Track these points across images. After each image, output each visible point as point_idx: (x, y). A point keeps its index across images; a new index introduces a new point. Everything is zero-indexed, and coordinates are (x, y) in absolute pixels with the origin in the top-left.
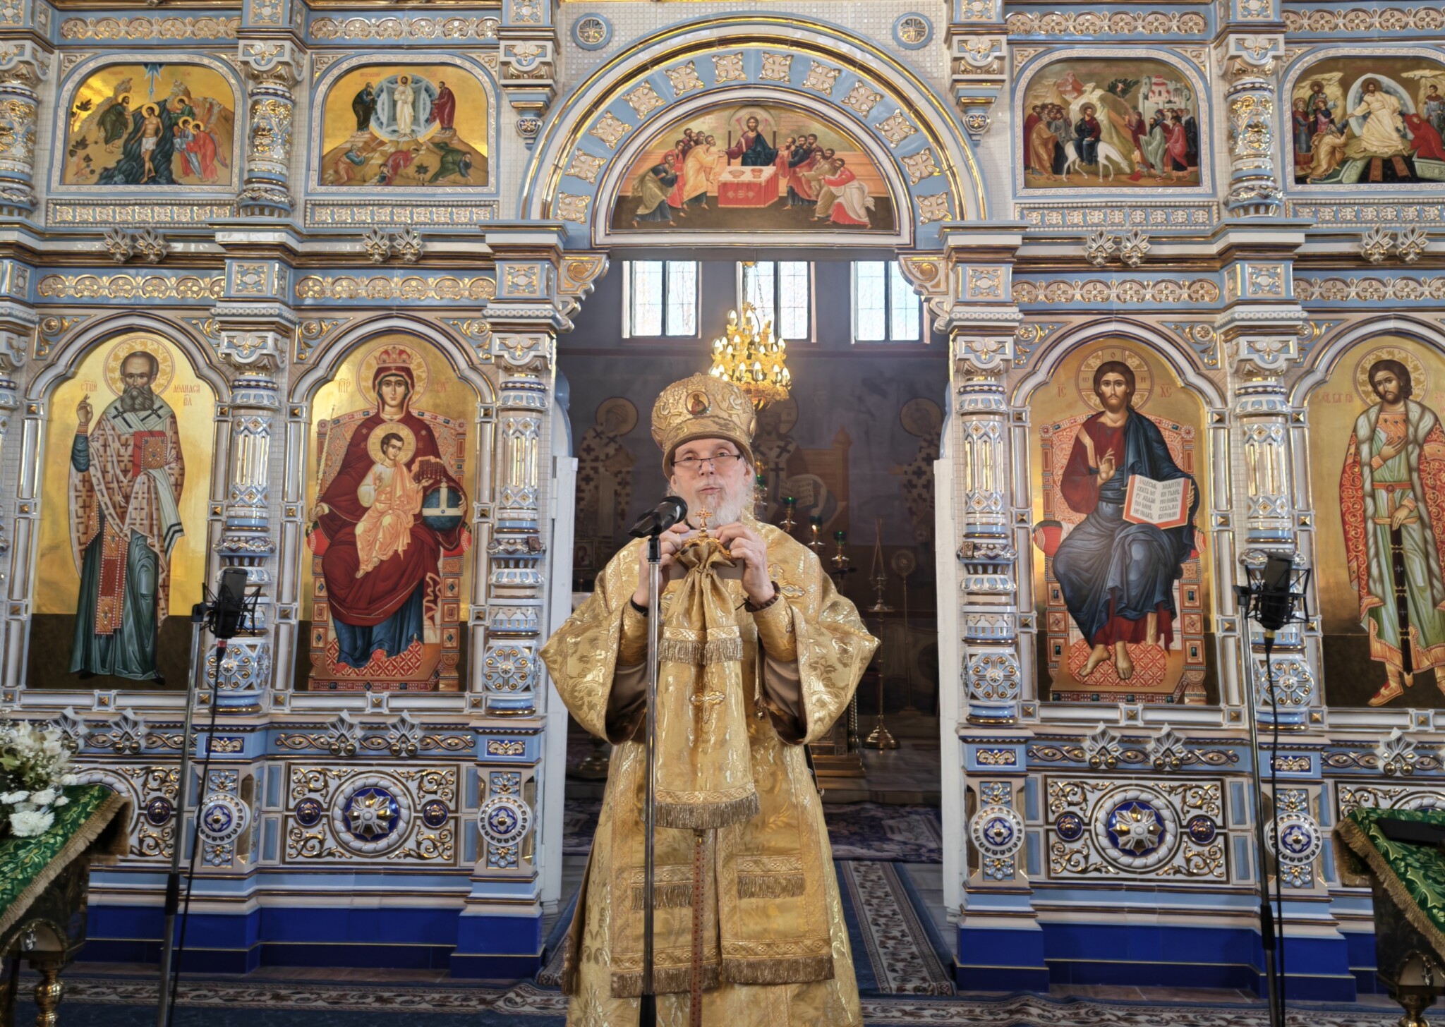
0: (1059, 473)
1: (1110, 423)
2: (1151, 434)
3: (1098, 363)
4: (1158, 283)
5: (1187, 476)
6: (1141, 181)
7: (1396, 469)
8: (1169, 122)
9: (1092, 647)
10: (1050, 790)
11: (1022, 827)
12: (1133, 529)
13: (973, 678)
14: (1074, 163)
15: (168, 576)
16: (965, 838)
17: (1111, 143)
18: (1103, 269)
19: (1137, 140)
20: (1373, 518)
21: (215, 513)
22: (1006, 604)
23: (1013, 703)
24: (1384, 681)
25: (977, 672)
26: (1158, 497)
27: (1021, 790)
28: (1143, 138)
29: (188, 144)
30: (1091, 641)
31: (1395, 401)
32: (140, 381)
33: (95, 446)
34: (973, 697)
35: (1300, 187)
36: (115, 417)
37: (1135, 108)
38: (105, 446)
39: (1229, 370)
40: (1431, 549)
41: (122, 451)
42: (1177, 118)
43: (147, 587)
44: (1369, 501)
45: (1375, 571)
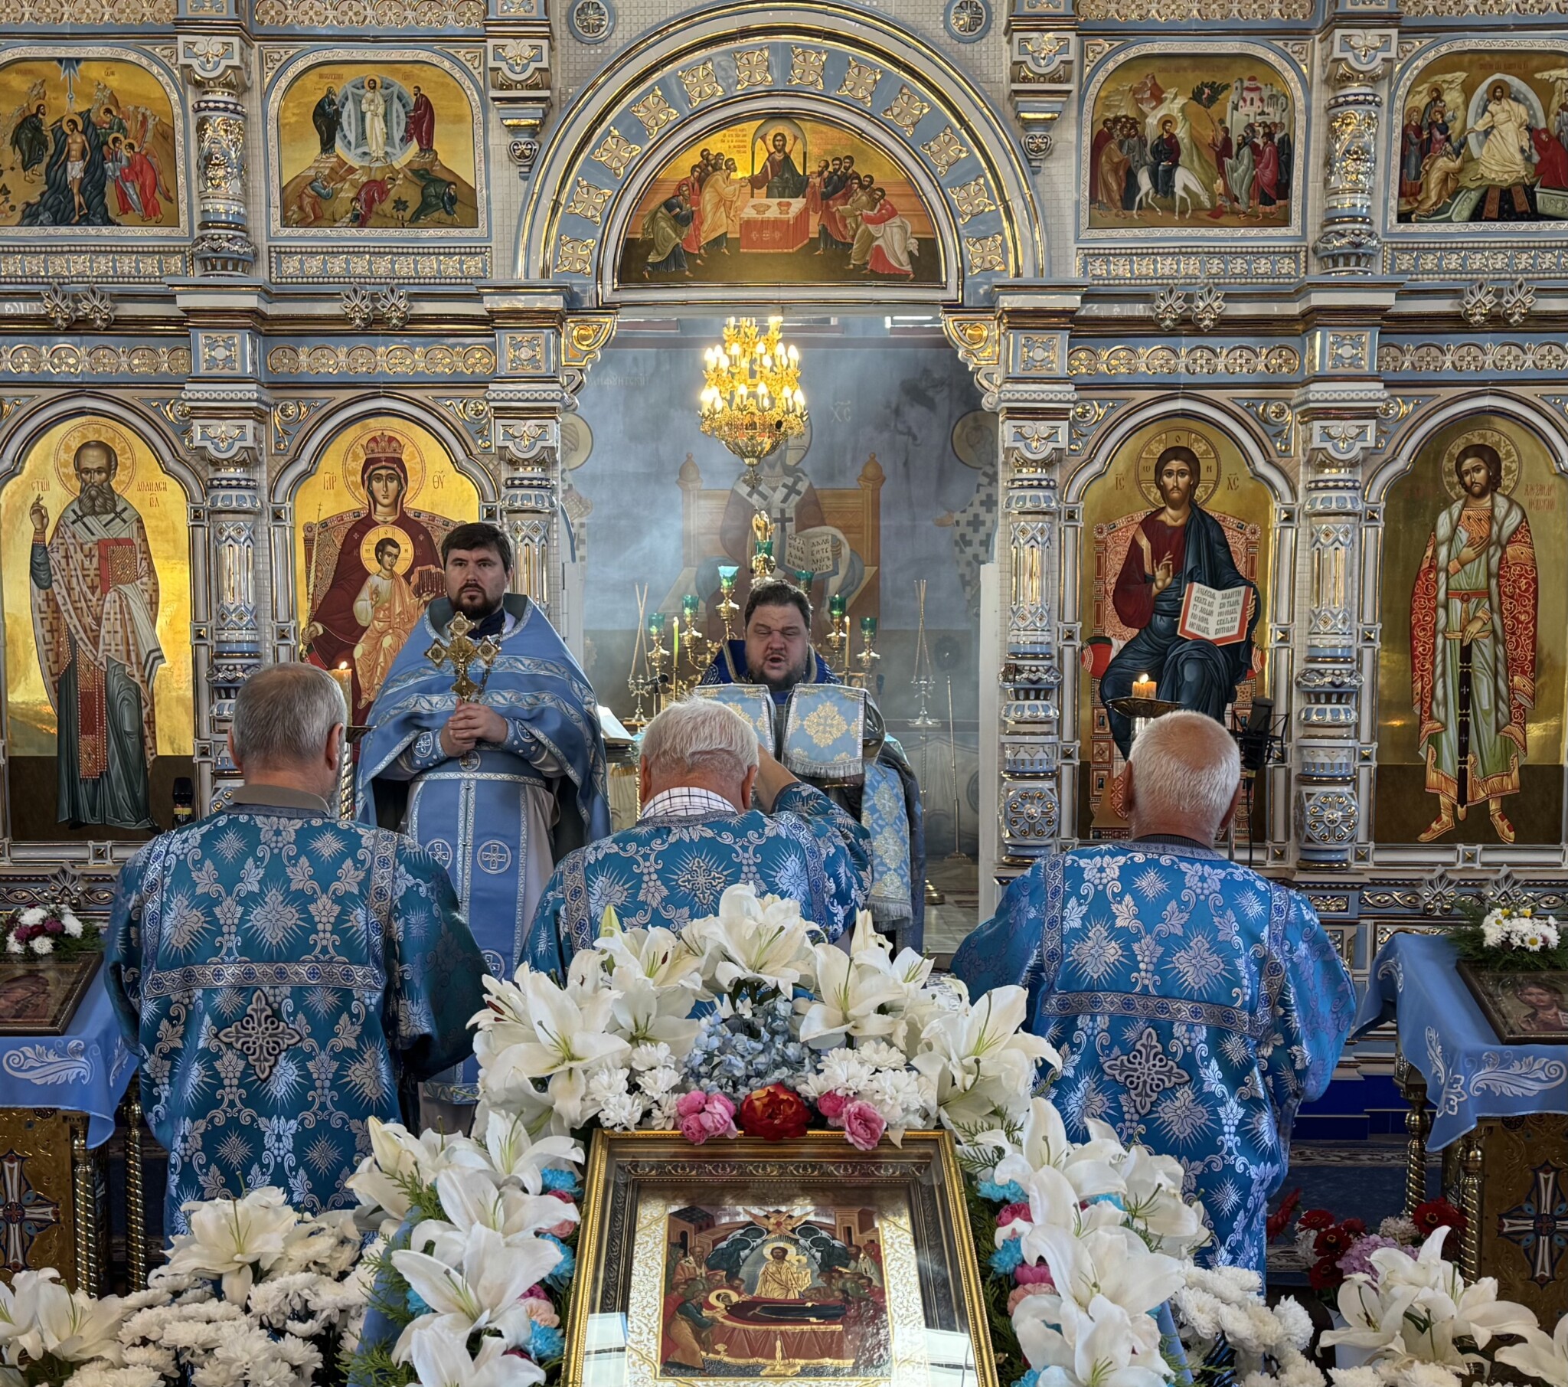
0: (1112, 580)
1: (1171, 523)
2: (1213, 533)
3: (1162, 449)
4: (1235, 348)
5: (1250, 584)
6: (1223, 220)
7: (1475, 576)
8: (1259, 141)
12: (1187, 646)
14: (1147, 195)
15: (153, 710)
17: (1191, 169)
18: (1172, 333)
19: (1221, 165)
20: (1444, 632)
21: (200, 637)
22: (1048, 734)
24: (1436, 815)
26: (1215, 606)
28: (1228, 161)
29: (122, 170)
31: (1481, 495)
32: (98, 478)
33: (56, 557)
35: (1402, 226)
36: (73, 523)
37: (1222, 121)
38: (66, 557)
39: (1302, 459)
40: (1500, 668)
41: (87, 563)
42: (1269, 136)
43: (132, 725)
44: (1441, 612)
45: (1439, 693)
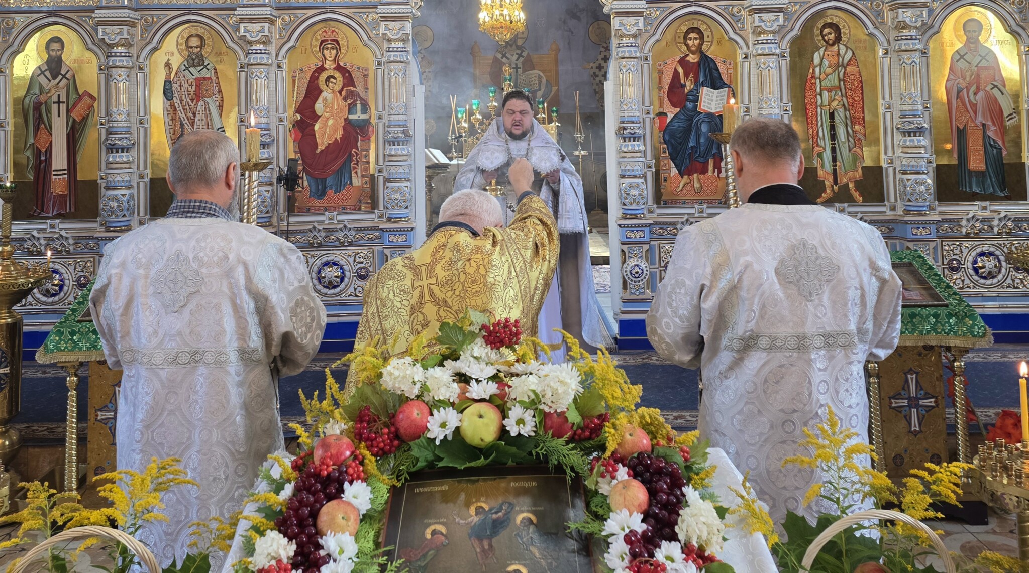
0: (666, 87)
1: (692, 61)
2: (712, 65)
3: (686, 28)
5: (730, 87)
7: (833, 80)
9: (682, 177)
10: (662, 250)
11: (648, 269)
12: (702, 116)
13: (624, 195)
16: (621, 275)
20: (821, 106)
21: (242, 121)
22: (640, 157)
23: (643, 207)
24: (825, 191)
25: (625, 192)
26: (714, 98)
27: (647, 250)
30: (681, 174)
31: (833, 44)
32: (196, 50)
33: (175, 86)
34: (624, 204)
36: (184, 70)
38: (180, 86)
39: (750, 31)
40: (848, 122)
41: (190, 89)
44: (819, 97)
45: (821, 134)
